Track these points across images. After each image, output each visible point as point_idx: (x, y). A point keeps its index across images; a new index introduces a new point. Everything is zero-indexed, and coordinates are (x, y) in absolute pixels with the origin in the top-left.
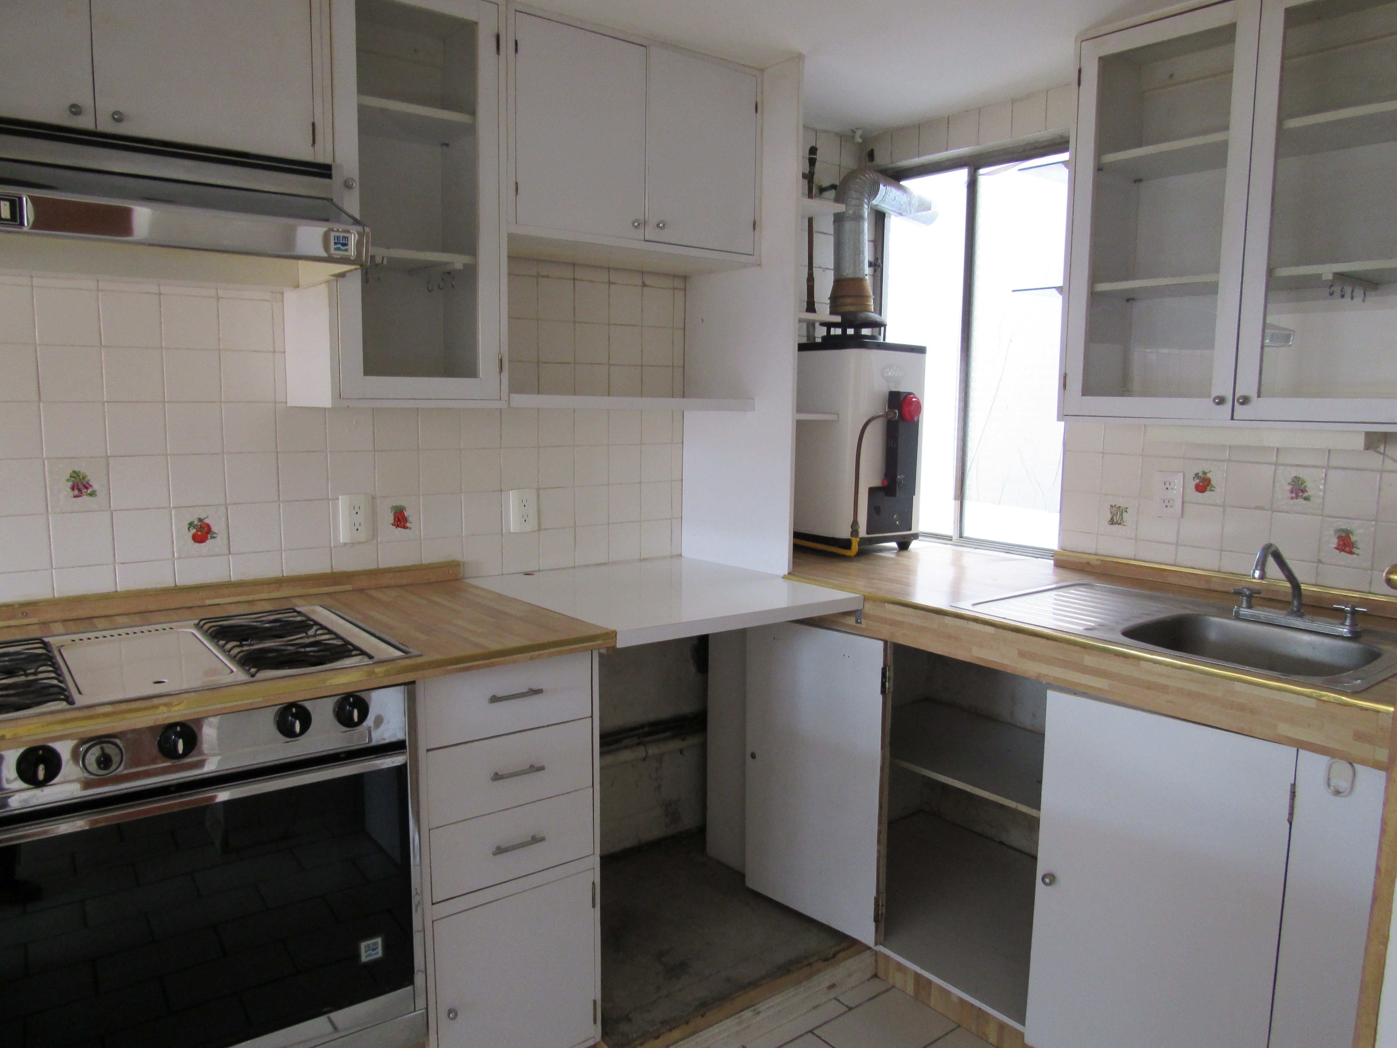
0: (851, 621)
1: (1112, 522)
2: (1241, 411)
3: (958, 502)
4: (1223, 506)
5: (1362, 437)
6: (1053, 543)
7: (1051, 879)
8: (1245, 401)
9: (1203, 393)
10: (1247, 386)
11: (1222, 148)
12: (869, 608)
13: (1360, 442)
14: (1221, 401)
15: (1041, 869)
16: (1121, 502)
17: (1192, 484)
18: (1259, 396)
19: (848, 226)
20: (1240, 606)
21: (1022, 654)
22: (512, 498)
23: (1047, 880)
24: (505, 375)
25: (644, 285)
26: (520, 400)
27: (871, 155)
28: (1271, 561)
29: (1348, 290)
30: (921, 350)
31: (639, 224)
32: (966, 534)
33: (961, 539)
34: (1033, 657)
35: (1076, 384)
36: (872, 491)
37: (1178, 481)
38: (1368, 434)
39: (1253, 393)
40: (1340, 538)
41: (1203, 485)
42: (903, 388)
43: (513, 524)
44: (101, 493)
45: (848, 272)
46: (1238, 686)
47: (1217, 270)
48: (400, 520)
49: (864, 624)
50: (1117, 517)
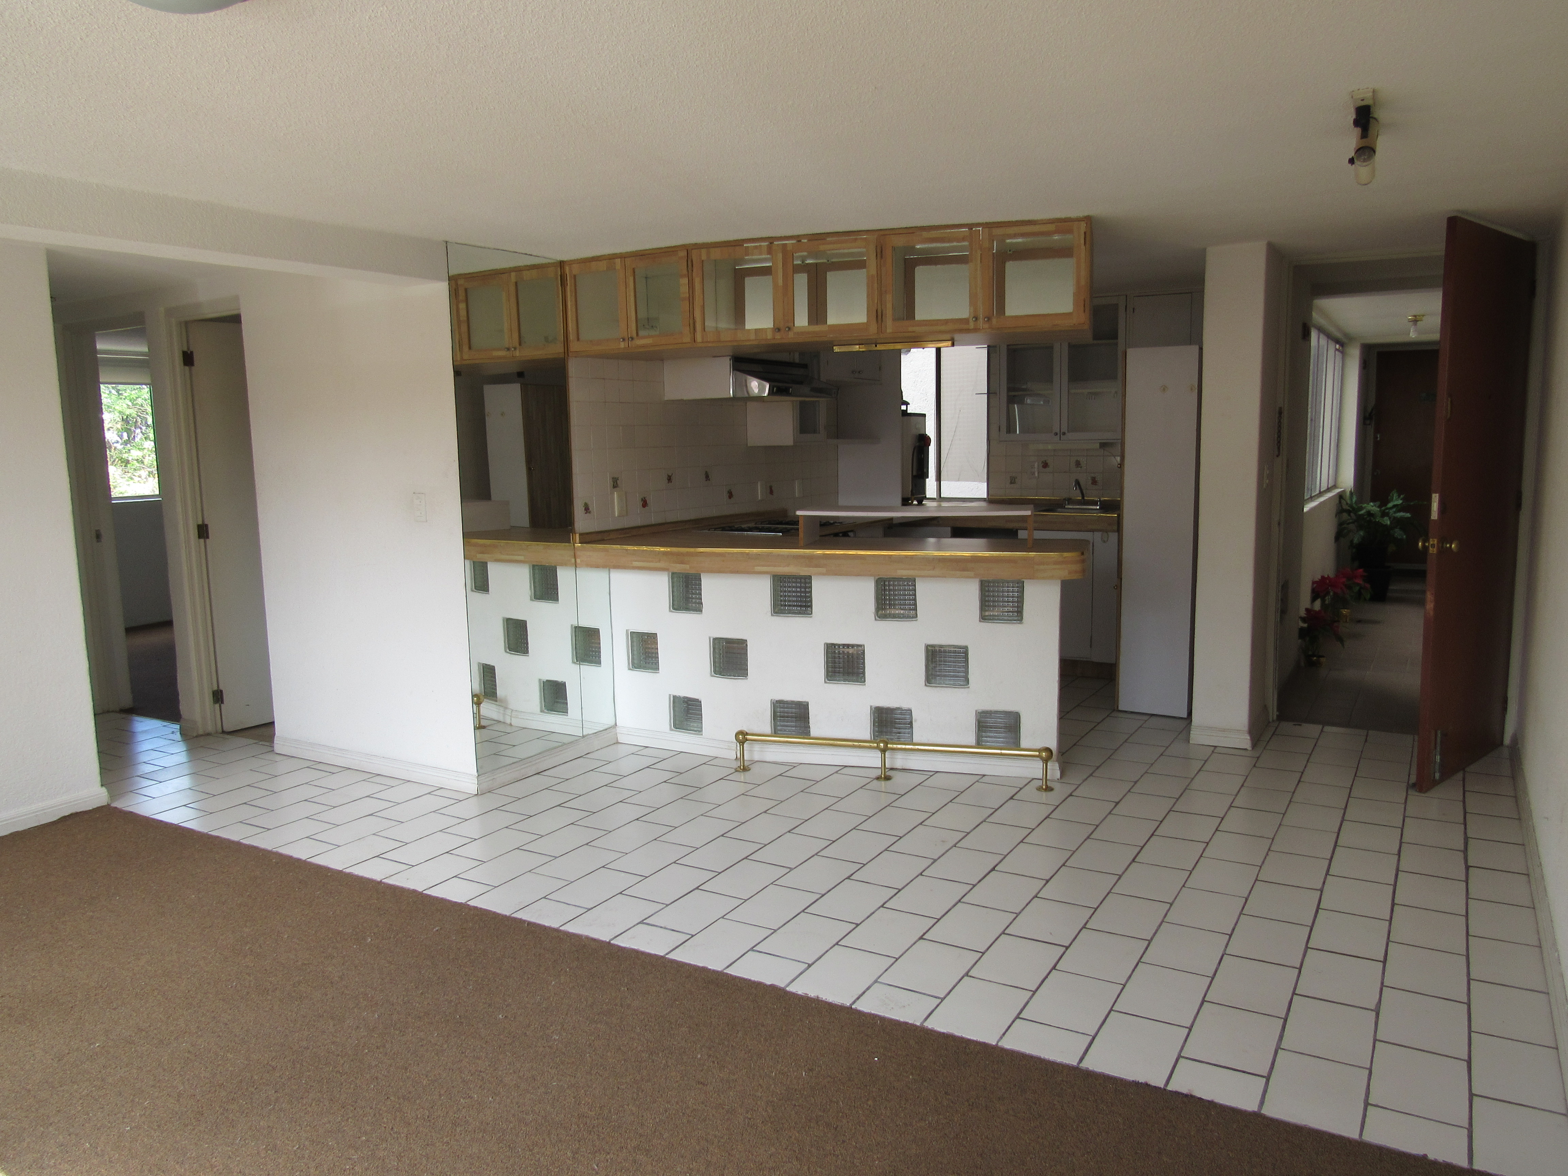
1: (1011, 483)
2: (1062, 437)
3: (938, 482)
4: (1053, 472)
5: (1098, 445)
6: (984, 495)
8: (1064, 434)
9: (1051, 432)
10: (1064, 428)
13: (1098, 446)
14: (1056, 434)
16: (1014, 475)
17: (1041, 465)
20: (1065, 505)
22: (797, 484)
24: (826, 432)
28: (1077, 485)
29: (1093, 397)
30: (924, 415)
32: (941, 496)
33: (939, 499)
35: (1004, 429)
36: (909, 477)
37: (1037, 465)
38: (1100, 443)
39: (1066, 432)
40: (1092, 480)
41: (1045, 465)
43: (796, 494)
44: (711, 480)
50: (1013, 481)
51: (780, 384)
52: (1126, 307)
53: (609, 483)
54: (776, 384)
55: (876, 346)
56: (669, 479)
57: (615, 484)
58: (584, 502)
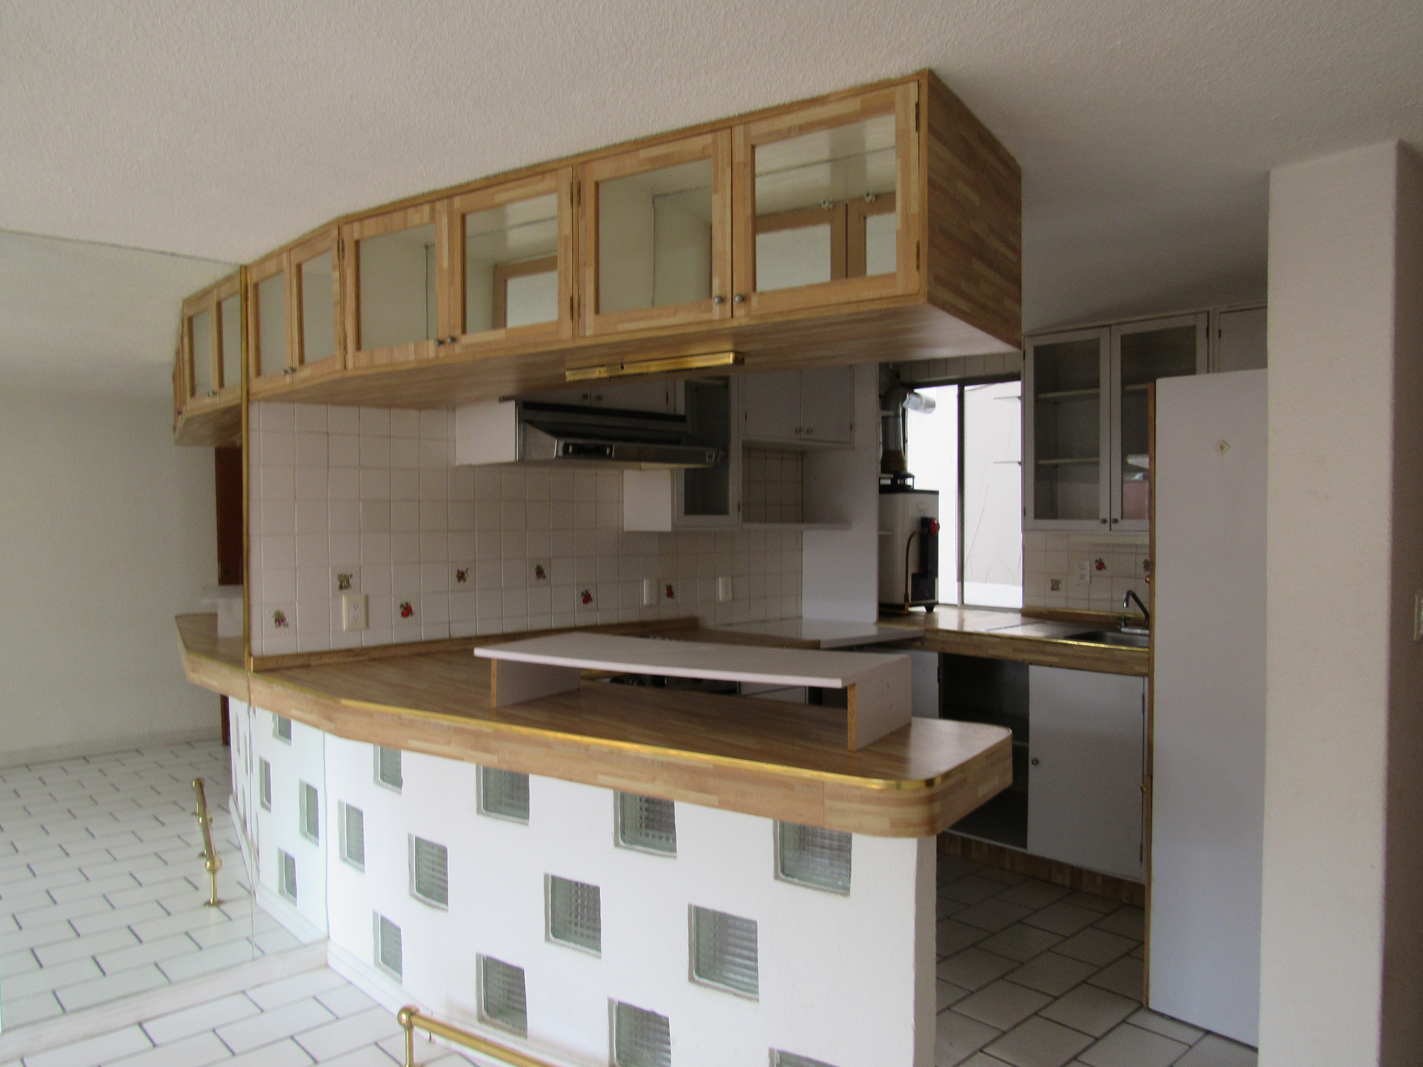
0: (919, 644)
1: (1053, 589)
2: (1114, 526)
3: (960, 582)
4: (1112, 577)
6: (1019, 605)
7: (1036, 762)
8: (1116, 521)
9: (1097, 518)
10: (1116, 514)
11: (1097, 396)
12: (928, 635)
14: (1104, 521)
15: (1031, 756)
16: (1057, 577)
17: (1094, 566)
18: (1122, 518)
19: (891, 421)
20: (1121, 626)
21: (1015, 650)
22: (720, 581)
23: (1035, 762)
24: (741, 513)
25: (782, 458)
26: (747, 526)
27: (898, 375)
28: (1131, 598)
30: (936, 493)
31: (798, 431)
32: (965, 602)
33: (962, 605)
34: (1021, 651)
35: (1031, 513)
36: (913, 576)
37: (1087, 564)
39: (1119, 518)
41: (1100, 565)
42: (929, 515)
43: (721, 596)
44: (548, 578)
45: (892, 447)
46: (1117, 652)
47: (1098, 456)
48: (670, 593)
49: (926, 644)
50: (1055, 586)
51: (580, 441)
52: (1208, 329)
53: (333, 582)
54: (569, 441)
55: (622, 368)
56: (461, 576)
57: (344, 583)
58: (275, 610)
